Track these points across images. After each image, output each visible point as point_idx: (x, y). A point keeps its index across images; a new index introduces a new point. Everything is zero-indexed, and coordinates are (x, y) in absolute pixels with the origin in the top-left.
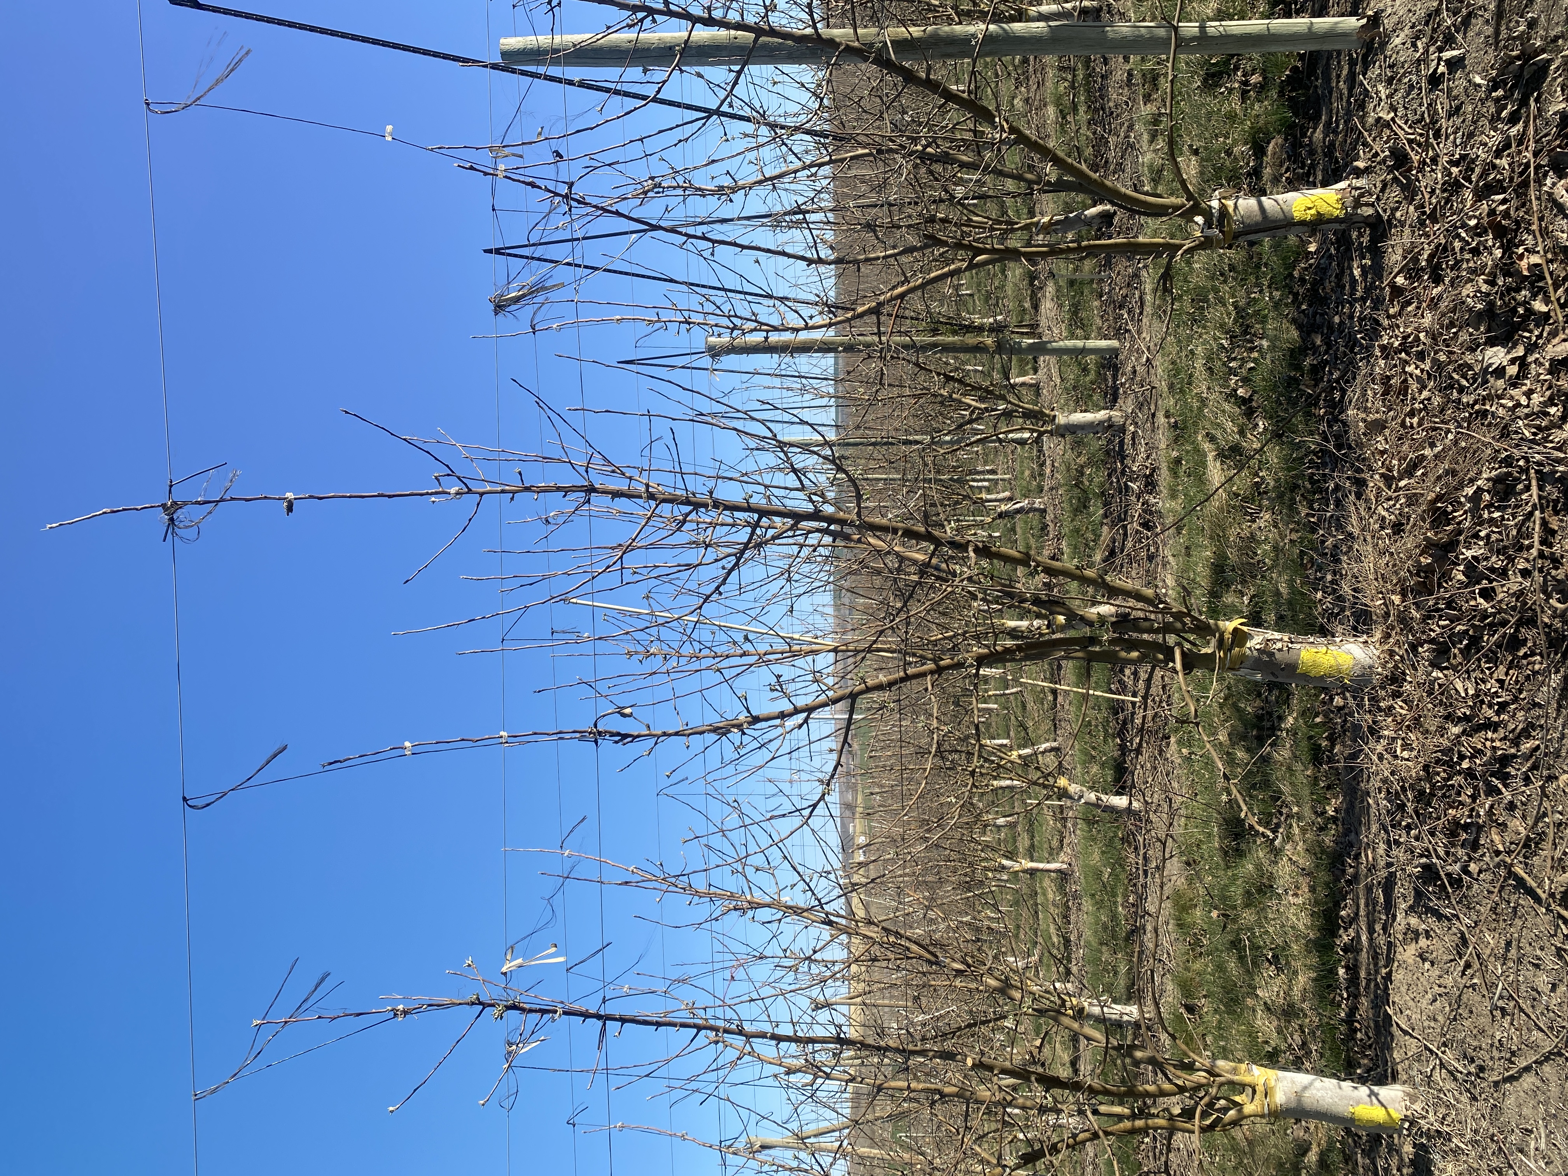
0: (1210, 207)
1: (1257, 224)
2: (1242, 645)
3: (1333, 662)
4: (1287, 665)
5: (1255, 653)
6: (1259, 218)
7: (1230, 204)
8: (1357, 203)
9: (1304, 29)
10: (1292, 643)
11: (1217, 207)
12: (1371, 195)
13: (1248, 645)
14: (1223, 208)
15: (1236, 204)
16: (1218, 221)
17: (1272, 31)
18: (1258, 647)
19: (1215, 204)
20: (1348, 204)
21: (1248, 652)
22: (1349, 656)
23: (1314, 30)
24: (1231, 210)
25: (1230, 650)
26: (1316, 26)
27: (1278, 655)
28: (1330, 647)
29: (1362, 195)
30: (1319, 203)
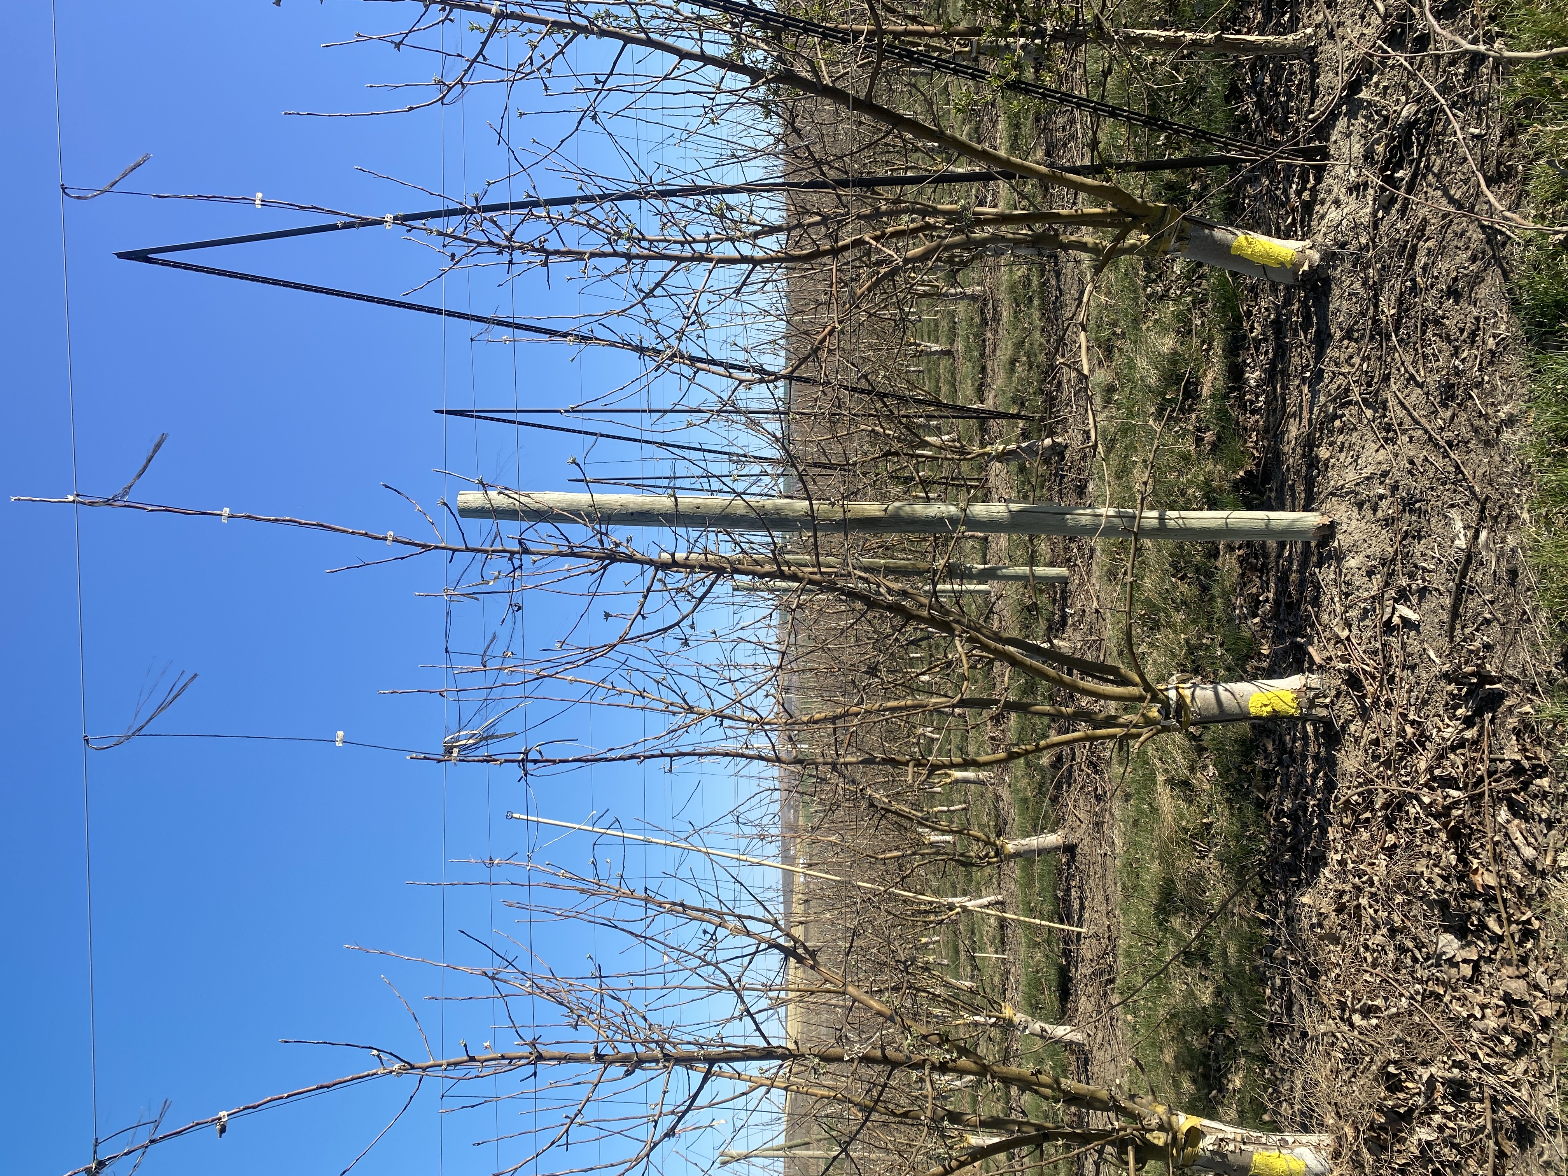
0: (1168, 698)
1: (1214, 716)
2: (1195, 1144)
3: (1285, 1168)
4: (1239, 1166)
5: (1208, 1154)
6: (1216, 711)
7: (1187, 693)
8: (1312, 704)
9: (1261, 525)
10: (1244, 1143)
11: (1175, 699)
12: (1325, 697)
13: (1201, 1145)
14: (1181, 697)
15: (1193, 694)
16: (1176, 712)
17: (1230, 526)
18: (1211, 1148)
19: (1172, 694)
20: (1303, 705)
21: (1201, 1152)
22: (1301, 1163)
23: (1271, 526)
24: (1188, 701)
25: (1183, 1149)
26: (1273, 523)
27: (1230, 1157)
28: (1284, 1151)
29: (1316, 696)
30: (1275, 701)
